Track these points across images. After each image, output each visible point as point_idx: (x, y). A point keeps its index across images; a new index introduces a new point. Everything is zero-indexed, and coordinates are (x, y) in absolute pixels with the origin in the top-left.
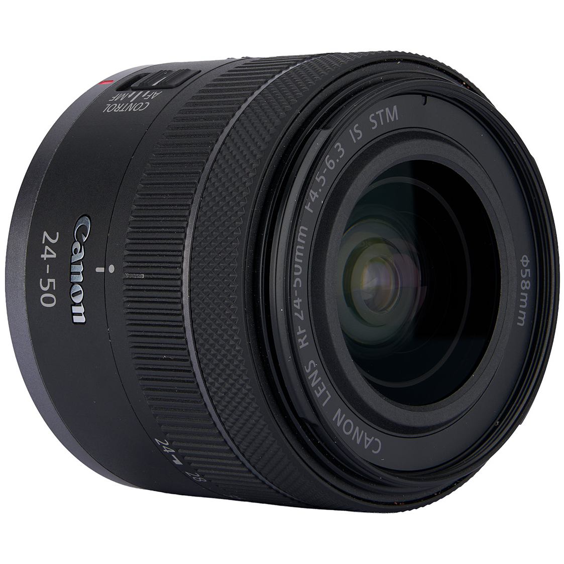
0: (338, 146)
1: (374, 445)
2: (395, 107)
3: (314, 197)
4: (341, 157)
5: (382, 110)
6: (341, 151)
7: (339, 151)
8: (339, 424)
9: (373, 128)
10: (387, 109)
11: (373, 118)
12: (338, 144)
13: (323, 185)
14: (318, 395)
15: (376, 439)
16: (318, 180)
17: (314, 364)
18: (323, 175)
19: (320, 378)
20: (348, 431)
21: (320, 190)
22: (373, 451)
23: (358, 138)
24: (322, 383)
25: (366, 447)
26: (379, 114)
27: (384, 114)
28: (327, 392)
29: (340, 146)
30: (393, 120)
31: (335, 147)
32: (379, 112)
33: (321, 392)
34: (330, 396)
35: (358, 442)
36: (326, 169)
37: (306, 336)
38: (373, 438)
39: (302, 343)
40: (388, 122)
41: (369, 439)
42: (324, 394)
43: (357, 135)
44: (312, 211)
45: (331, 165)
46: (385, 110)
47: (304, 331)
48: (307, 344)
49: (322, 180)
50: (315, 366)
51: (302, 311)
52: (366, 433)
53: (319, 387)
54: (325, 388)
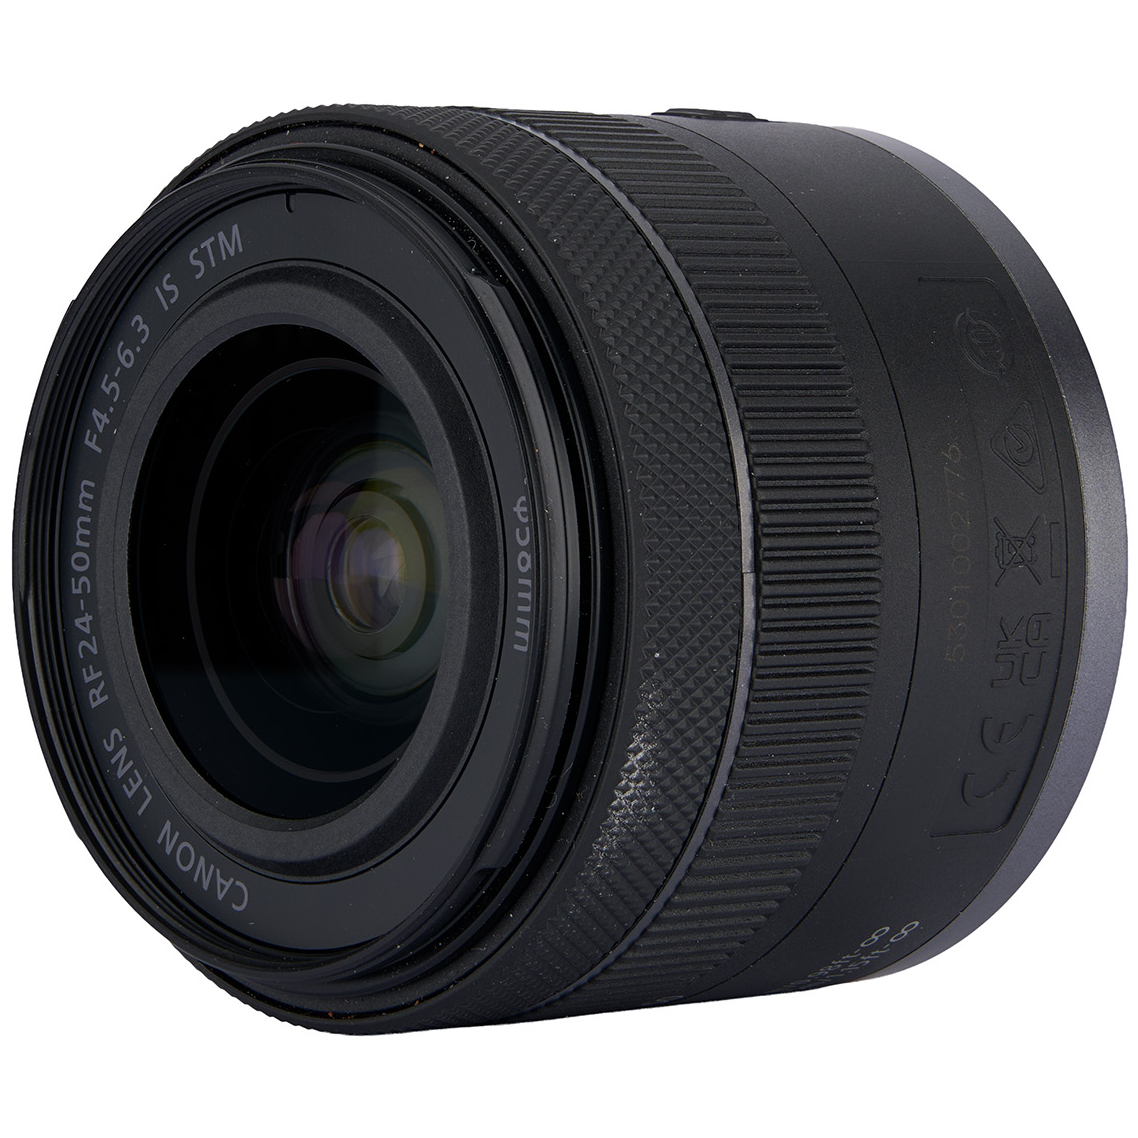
0: (137, 322)
1: (235, 894)
2: (235, 228)
3: (103, 424)
4: (143, 341)
5: (212, 239)
6: (143, 330)
7: (139, 330)
8: (168, 850)
9: (198, 276)
10: (221, 236)
11: (195, 257)
12: (138, 318)
13: (115, 400)
14: (130, 794)
15: (238, 883)
16: (108, 391)
17: (120, 735)
18: (115, 379)
19: (131, 763)
20: (185, 865)
21: (111, 410)
22: (234, 906)
23: (173, 301)
24: (136, 771)
25: (220, 897)
26: (206, 247)
27: (215, 245)
28: (145, 788)
29: (141, 322)
30: (232, 255)
31: (133, 325)
32: (207, 244)
33: (135, 787)
34: (150, 797)
35: (206, 886)
36: (119, 369)
37: (103, 684)
38: (232, 880)
39: (98, 696)
40: (224, 258)
41: (224, 882)
42: (140, 791)
43: (168, 295)
44: (99, 450)
45: (128, 359)
46: (217, 239)
47: (100, 674)
48: (106, 698)
49: (113, 390)
50: (121, 739)
51: (94, 638)
52: (218, 871)
53: (130, 780)
54: (140, 781)
